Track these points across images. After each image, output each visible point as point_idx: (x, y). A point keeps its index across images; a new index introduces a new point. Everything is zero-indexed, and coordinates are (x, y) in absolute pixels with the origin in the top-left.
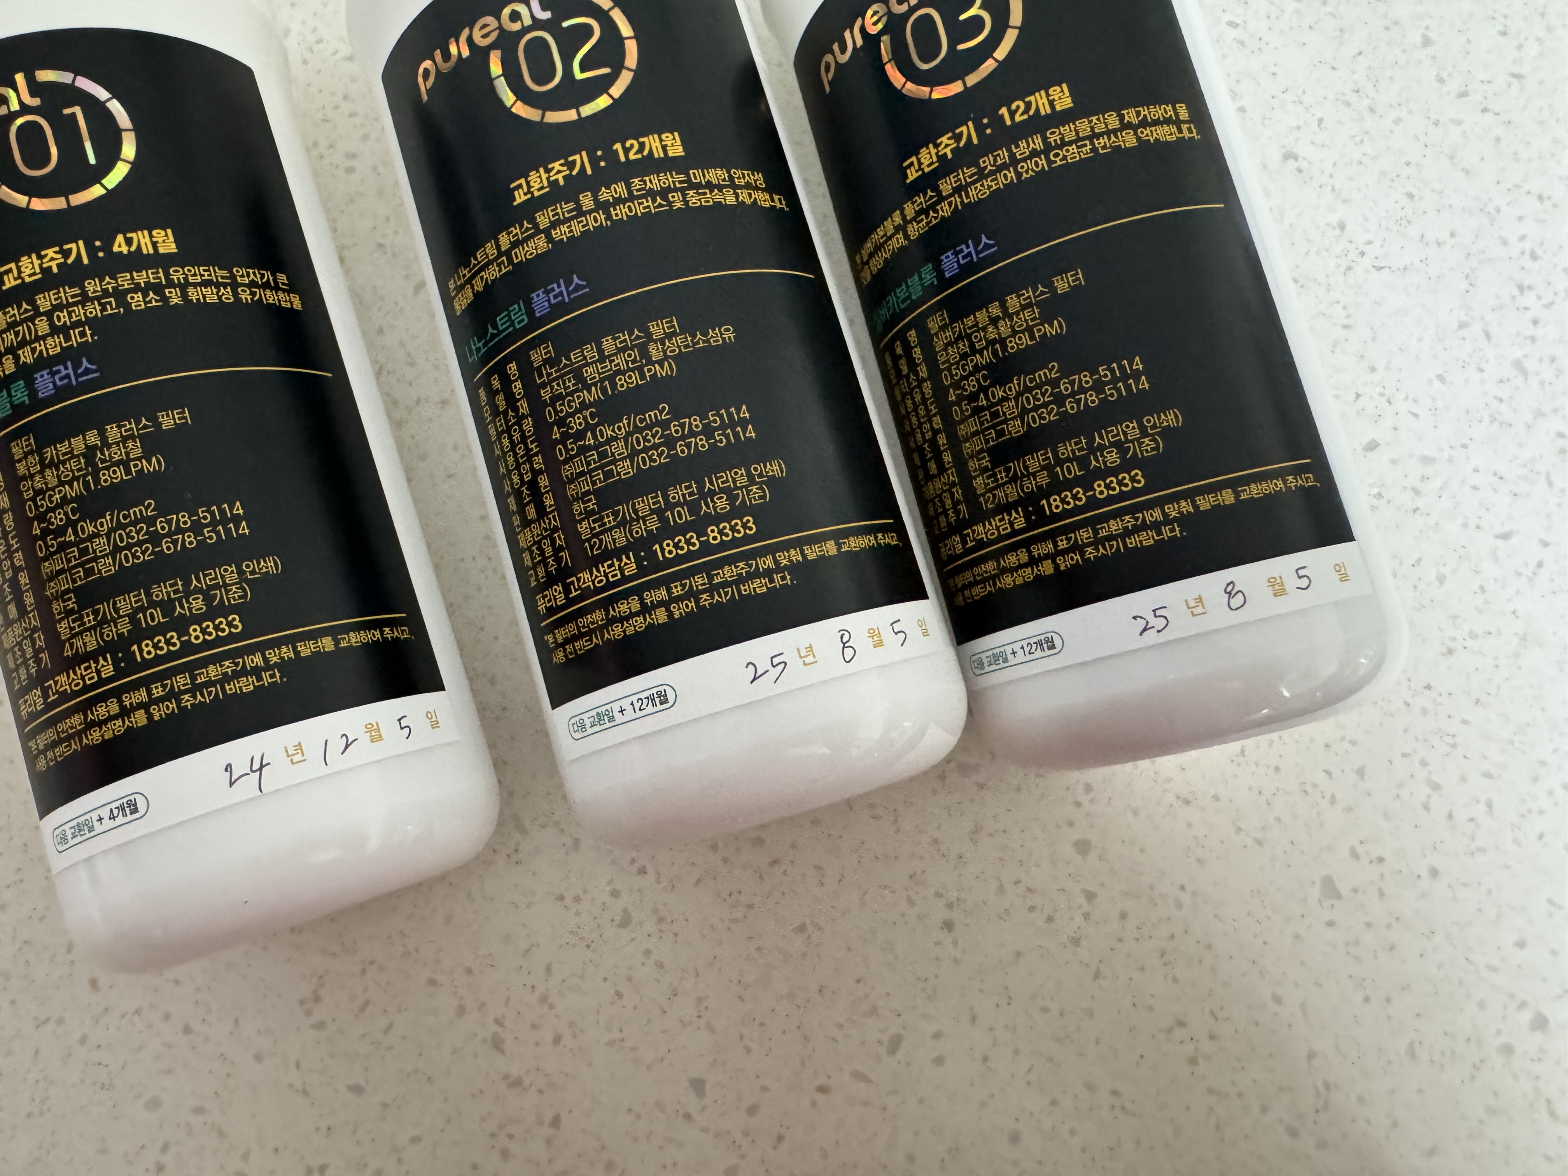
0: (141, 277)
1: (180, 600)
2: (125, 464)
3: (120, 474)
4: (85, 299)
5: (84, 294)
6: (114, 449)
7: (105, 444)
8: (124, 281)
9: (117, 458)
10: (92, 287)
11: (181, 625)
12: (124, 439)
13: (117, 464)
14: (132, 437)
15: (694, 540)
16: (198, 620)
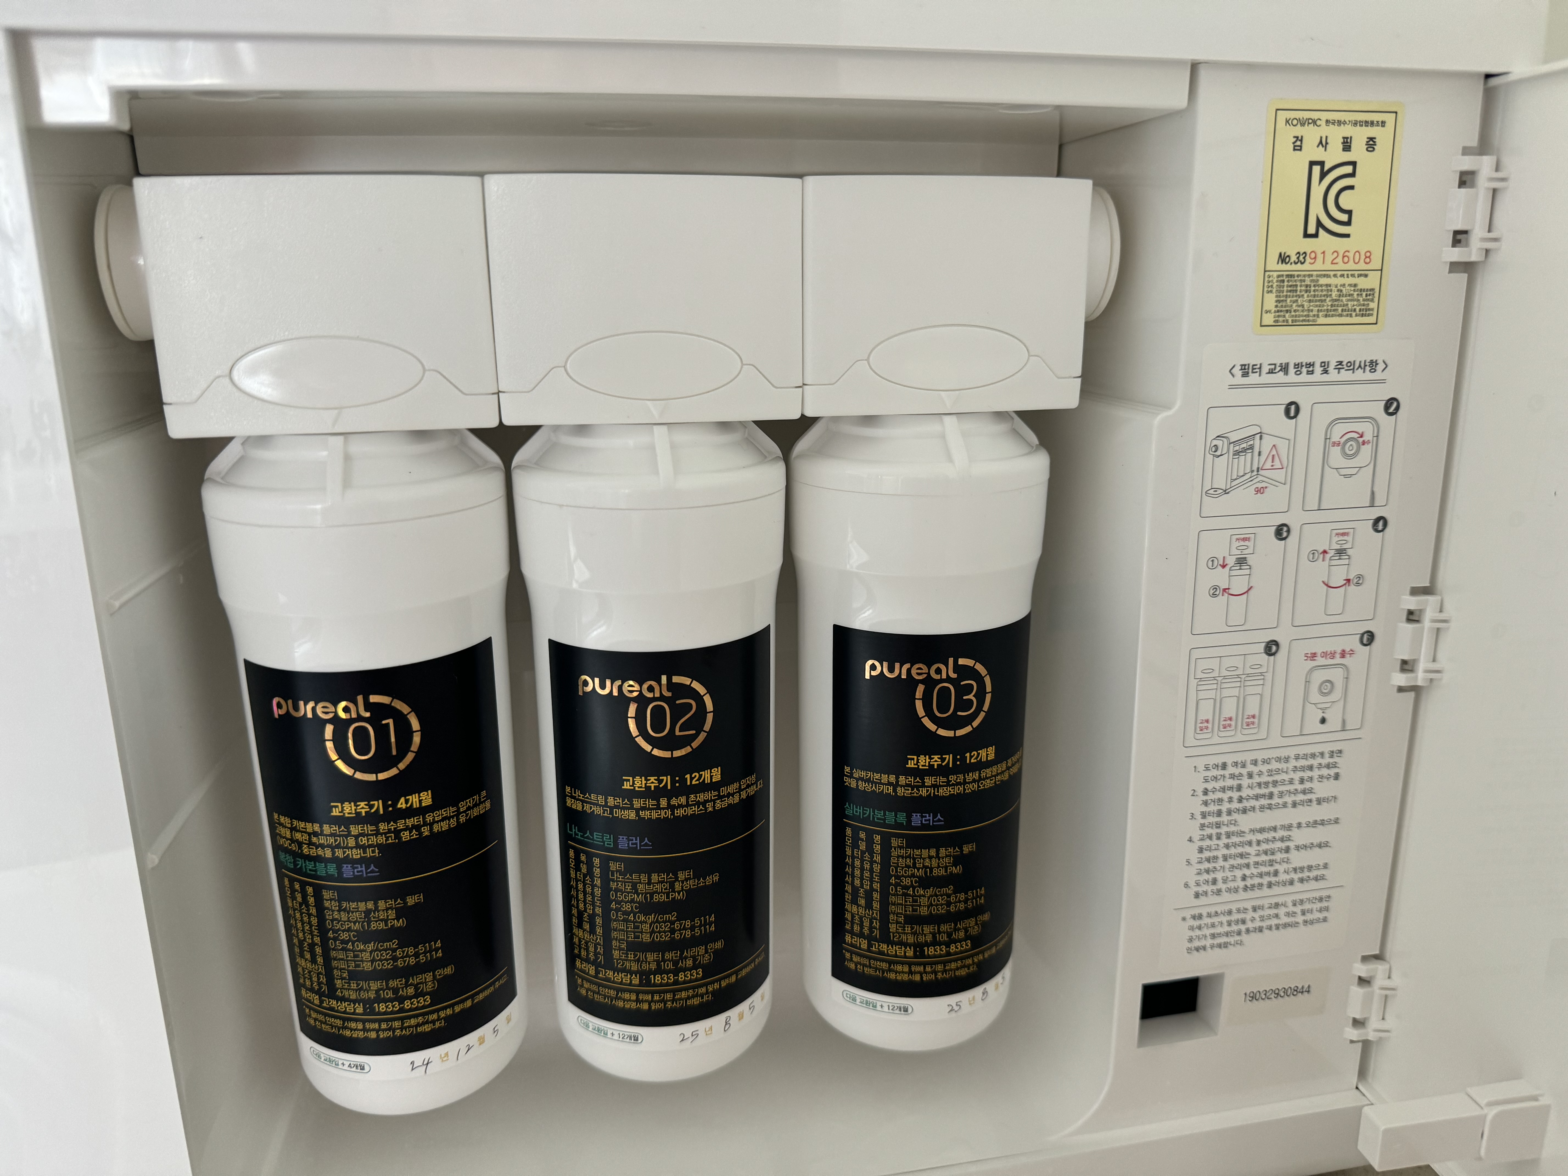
0: (410, 822)
1: (402, 988)
2: (386, 921)
3: (382, 926)
4: (377, 833)
5: (378, 830)
6: (381, 913)
7: (376, 909)
8: (401, 824)
9: (382, 917)
10: (383, 827)
11: (401, 1000)
12: (387, 909)
13: (382, 920)
14: (391, 908)
15: (671, 978)
16: (410, 998)
